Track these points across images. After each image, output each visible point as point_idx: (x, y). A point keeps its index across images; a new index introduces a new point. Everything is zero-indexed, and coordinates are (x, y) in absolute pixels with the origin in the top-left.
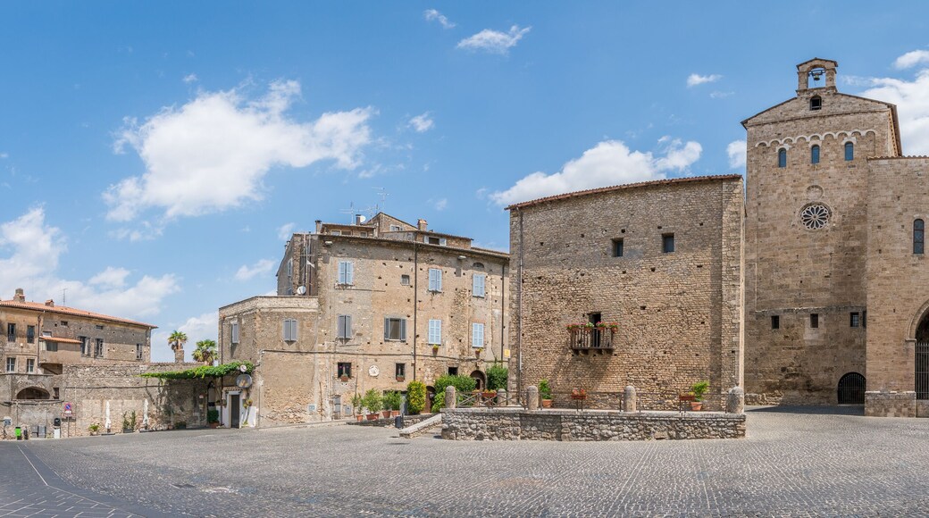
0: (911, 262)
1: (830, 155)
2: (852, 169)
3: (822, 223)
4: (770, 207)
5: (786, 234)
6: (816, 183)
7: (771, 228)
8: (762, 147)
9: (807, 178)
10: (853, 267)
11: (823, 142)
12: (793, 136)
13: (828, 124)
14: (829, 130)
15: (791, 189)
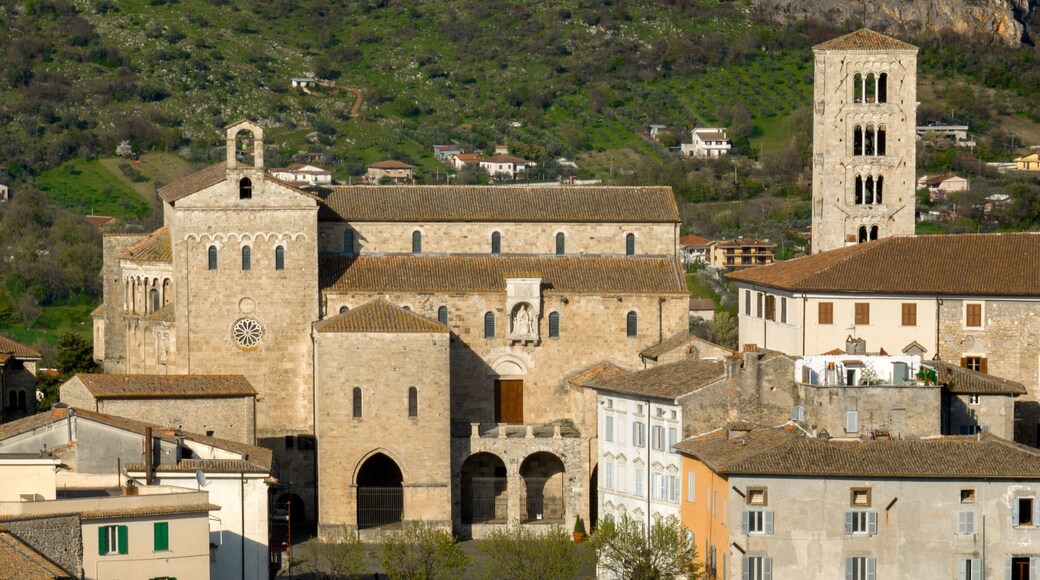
0: (352, 424)
1: (262, 262)
2: (284, 281)
3: (254, 340)
4: (202, 317)
5: (219, 350)
6: (248, 294)
7: (203, 341)
8: (190, 241)
9: (240, 288)
10: (287, 390)
11: (255, 243)
12: (224, 231)
13: (258, 220)
14: (260, 230)
15: (224, 300)
